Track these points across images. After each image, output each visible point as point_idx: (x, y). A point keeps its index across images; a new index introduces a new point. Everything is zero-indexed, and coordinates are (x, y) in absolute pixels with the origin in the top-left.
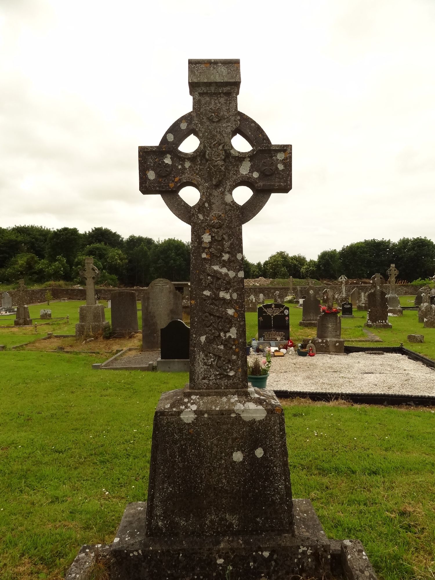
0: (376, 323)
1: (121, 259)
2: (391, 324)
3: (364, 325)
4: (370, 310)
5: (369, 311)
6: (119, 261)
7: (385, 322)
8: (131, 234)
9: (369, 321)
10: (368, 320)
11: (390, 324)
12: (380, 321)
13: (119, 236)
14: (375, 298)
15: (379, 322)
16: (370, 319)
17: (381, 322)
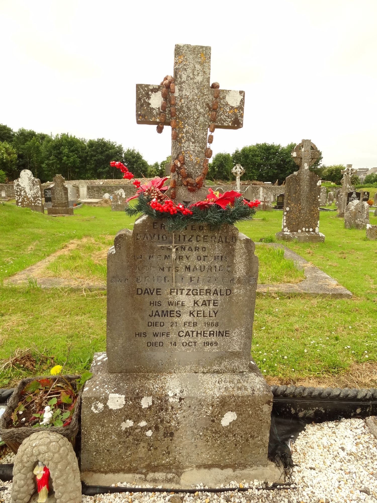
0: (297, 231)
1: (9, 154)
2: (323, 235)
3: (278, 235)
4: (288, 209)
5: (287, 211)
6: (5, 155)
7: (314, 231)
8: (21, 128)
9: (286, 229)
10: (285, 227)
11: (321, 234)
12: (304, 229)
13: (9, 130)
14: (300, 186)
15: (302, 231)
16: (289, 225)
17: (306, 231)
